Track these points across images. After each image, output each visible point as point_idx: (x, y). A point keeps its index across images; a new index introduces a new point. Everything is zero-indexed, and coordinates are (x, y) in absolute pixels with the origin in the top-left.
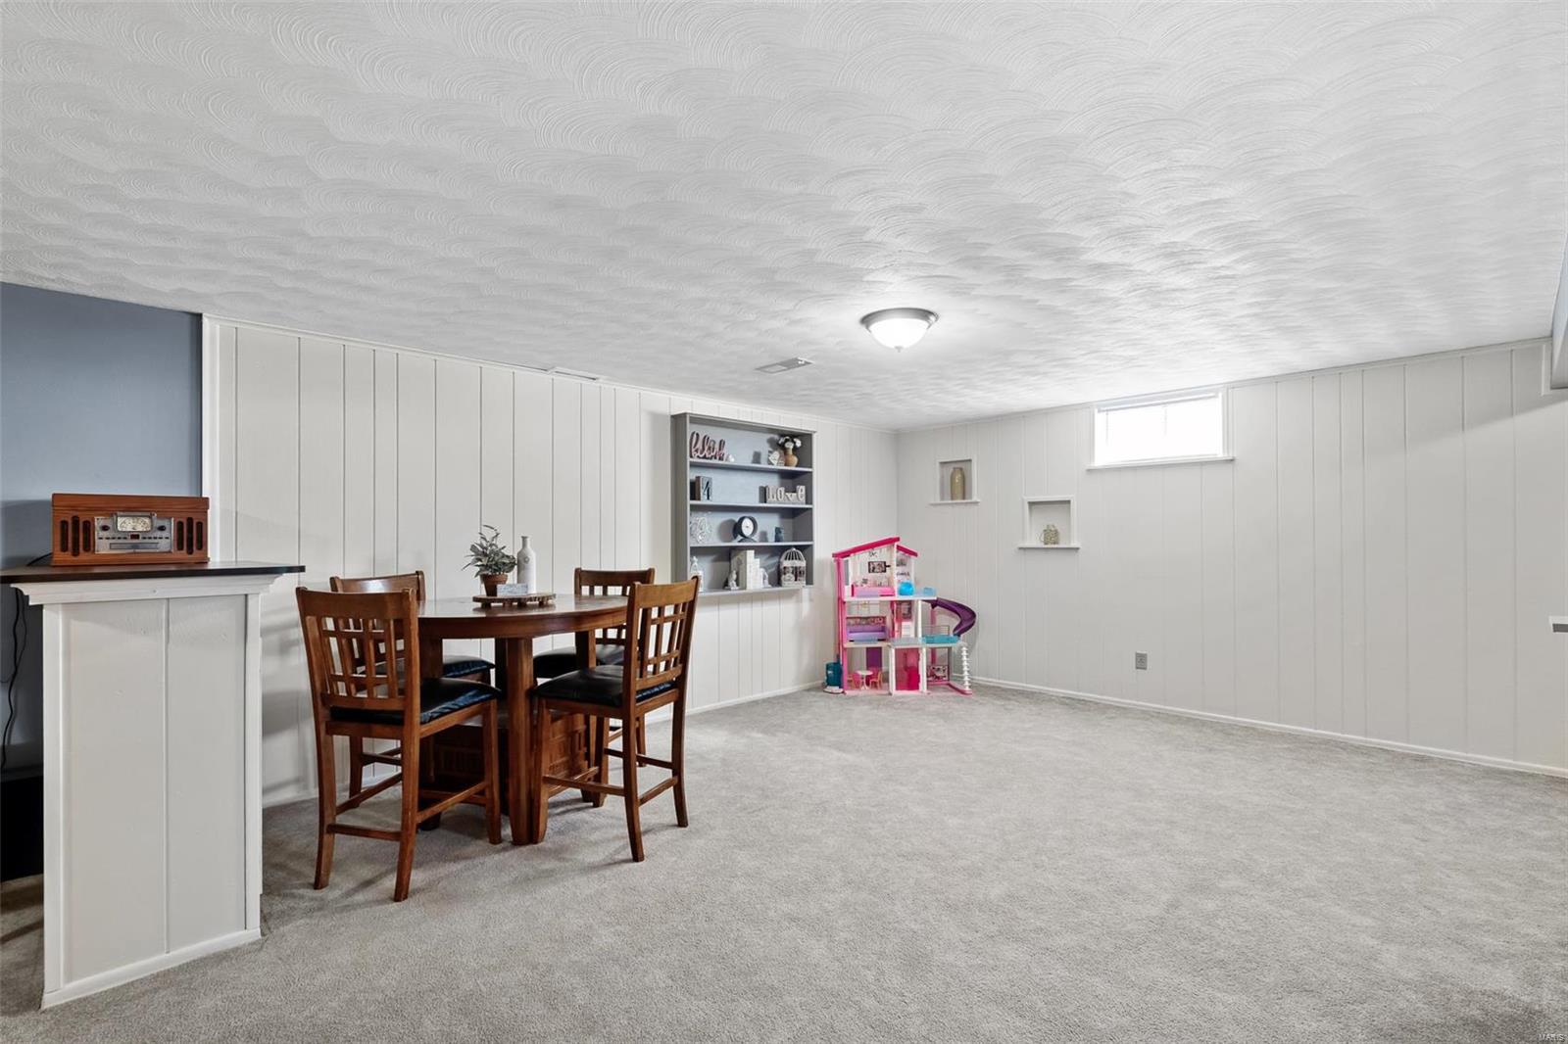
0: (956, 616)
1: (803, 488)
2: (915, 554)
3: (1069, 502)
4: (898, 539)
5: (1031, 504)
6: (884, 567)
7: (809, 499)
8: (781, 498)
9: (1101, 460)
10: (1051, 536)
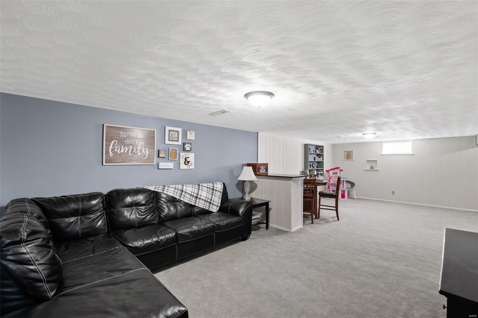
0: (350, 184)
1: (322, 157)
2: (343, 171)
3: (377, 161)
4: (340, 168)
5: (367, 161)
6: (336, 173)
7: (323, 160)
8: (318, 159)
9: (383, 153)
10: (372, 167)
